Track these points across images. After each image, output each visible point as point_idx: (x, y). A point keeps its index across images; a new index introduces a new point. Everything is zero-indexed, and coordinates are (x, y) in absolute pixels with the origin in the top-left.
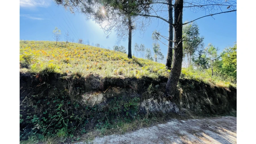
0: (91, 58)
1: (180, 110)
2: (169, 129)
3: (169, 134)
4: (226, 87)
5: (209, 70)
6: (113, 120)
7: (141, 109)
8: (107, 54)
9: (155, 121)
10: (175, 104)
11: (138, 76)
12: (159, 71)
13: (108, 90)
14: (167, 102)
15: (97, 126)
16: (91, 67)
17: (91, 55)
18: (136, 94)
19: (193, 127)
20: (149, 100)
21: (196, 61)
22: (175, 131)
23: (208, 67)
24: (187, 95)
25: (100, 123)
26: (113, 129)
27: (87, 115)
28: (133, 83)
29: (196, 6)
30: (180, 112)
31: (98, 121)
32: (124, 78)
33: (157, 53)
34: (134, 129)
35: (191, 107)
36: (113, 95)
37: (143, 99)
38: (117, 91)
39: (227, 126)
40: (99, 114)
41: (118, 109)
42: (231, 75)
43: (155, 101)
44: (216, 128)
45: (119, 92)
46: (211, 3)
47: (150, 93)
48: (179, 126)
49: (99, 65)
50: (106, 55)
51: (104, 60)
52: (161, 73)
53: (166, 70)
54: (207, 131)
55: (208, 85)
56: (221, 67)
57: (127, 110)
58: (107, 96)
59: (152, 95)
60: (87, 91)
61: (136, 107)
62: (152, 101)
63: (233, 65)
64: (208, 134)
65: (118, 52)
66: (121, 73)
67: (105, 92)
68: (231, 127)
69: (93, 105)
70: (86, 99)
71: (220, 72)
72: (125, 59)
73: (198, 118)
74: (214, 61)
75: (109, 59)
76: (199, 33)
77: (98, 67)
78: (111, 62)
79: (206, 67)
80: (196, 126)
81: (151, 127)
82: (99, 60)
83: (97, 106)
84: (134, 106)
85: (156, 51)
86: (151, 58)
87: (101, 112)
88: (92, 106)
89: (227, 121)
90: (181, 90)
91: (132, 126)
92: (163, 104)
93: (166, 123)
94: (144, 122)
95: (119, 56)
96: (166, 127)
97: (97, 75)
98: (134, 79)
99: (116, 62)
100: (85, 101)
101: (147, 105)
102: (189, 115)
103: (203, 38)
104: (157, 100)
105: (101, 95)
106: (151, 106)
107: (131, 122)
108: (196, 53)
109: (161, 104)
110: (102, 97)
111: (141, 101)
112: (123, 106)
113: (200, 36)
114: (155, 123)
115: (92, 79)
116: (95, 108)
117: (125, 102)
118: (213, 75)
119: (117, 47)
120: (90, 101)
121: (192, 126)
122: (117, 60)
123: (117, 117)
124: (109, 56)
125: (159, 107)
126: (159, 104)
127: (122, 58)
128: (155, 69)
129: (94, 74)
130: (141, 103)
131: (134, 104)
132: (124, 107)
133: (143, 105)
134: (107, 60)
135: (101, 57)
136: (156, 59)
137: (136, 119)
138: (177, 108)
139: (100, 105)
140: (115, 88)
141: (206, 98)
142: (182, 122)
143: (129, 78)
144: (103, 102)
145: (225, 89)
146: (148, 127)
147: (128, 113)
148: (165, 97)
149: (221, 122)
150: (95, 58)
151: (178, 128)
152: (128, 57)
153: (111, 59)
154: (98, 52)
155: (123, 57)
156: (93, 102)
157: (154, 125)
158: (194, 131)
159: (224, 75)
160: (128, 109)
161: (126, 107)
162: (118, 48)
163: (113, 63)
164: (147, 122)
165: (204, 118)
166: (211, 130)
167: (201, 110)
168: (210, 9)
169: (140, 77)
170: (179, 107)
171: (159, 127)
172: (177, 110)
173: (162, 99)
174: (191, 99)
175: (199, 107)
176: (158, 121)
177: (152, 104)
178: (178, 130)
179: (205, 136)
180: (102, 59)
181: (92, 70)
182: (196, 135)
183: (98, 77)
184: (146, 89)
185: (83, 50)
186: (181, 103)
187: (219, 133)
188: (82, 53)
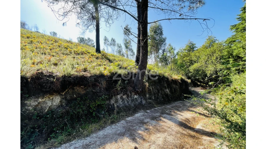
0: (42, 50)
1: (146, 102)
2: (136, 120)
3: (135, 125)
4: (178, 79)
5: (169, 66)
6: (76, 123)
7: (110, 107)
8: (68, 46)
9: (123, 115)
10: (142, 97)
11: (106, 73)
12: (129, 67)
13: (68, 90)
14: (136, 97)
15: (53, 136)
16: (41, 63)
17: (42, 46)
18: (105, 92)
19: (155, 115)
20: (118, 96)
21: (160, 59)
22: (140, 121)
23: (168, 64)
24: (152, 88)
25: (58, 131)
26: (74, 134)
27: (36, 126)
28: (100, 81)
29: (159, 8)
30: (146, 104)
31: (54, 129)
32: (89, 75)
33: (128, 49)
34: (101, 128)
35: (155, 98)
36: (76, 95)
37: (112, 96)
38: (80, 90)
39: (177, 108)
40: (55, 121)
41: (83, 111)
42: (183, 70)
43: (124, 97)
44: (171, 111)
45: (84, 92)
46: (170, 8)
47: (119, 89)
48: (144, 116)
49: (54, 60)
50: (66, 48)
51: (63, 54)
52: (131, 69)
53: (135, 66)
54: (165, 115)
55: (168, 79)
56: (176, 63)
57: (94, 111)
58: (68, 98)
59: (122, 91)
60: (33, 95)
61: (104, 106)
62: (121, 98)
63: (184, 62)
64: (164, 118)
65: (84, 45)
66: (85, 70)
67: (64, 93)
68: (180, 109)
69: (46, 111)
70: (32, 106)
71: (176, 68)
72: (92, 53)
73: (160, 106)
74: (173, 59)
75: (71, 53)
76: (163, 33)
77: (52, 63)
78: (72, 56)
79: (167, 64)
80: (157, 113)
81: (119, 122)
82: (54, 54)
83: (51, 111)
84: (102, 104)
85: (127, 47)
86: (122, 54)
87: (58, 118)
88: (44, 113)
89: (178, 105)
90: (147, 84)
91: (99, 126)
92: (132, 98)
93: (133, 115)
94: (112, 119)
95: (84, 50)
96: (134, 119)
97: (50, 72)
98: (102, 76)
99: (81, 57)
100: (30, 108)
101: (117, 101)
102: (153, 105)
103: (166, 39)
104: (126, 96)
105: (57, 97)
106: (120, 102)
107: (98, 122)
108: (161, 51)
109: (130, 99)
110: (59, 100)
111: (110, 99)
112: (89, 106)
113: (164, 36)
114: (123, 117)
115: (41, 78)
116: (47, 114)
117: (92, 102)
118: (171, 70)
119: (82, 39)
120: (40, 107)
121: (155, 113)
122: (82, 54)
123: (81, 119)
124: (71, 49)
125: (128, 102)
126: (128, 99)
127: (88, 53)
128: (125, 65)
129: (44, 72)
130: (110, 101)
131: (102, 103)
132: (91, 107)
133: (112, 102)
134: (67, 54)
135: (58, 49)
136: (127, 55)
137: (104, 117)
138: (144, 101)
139: (57, 109)
140: (78, 88)
141: (166, 89)
142: (147, 112)
143: (96, 75)
144: (62, 105)
145: (178, 81)
146: (117, 123)
147: (95, 113)
148: (133, 92)
149: (174, 106)
150: (49, 51)
151: (143, 117)
152: (96, 52)
153: (73, 53)
154: (53, 42)
155: (90, 51)
156: (46, 107)
157: (122, 120)
158: (155, 117)
159: (178, 70)
160: (95, 109)
161: (93, 107)
162: (84, 40)
163: (76, 59)
164: (115, 118)
165: (164, 105)
166: (167, 114)
167: (162, 99)
168: (169, 13)
169: (109, 74)
170: (146, 99)
171: (127, 121)
172: (144, 102)
173: (131, 93)
174: (155, 91)
175: (161, 97)
176: (126, 115)
177: (121, 100)
178: (143, 120)
179: (162, 119)
180: (60, 53)
181: (40, 66)
182: (156, 120)
183: (51, 76)
184: (116, 86)
185: (28, 38)
186: (147, 96)
187: (172, 115)
188: (25, 42)
